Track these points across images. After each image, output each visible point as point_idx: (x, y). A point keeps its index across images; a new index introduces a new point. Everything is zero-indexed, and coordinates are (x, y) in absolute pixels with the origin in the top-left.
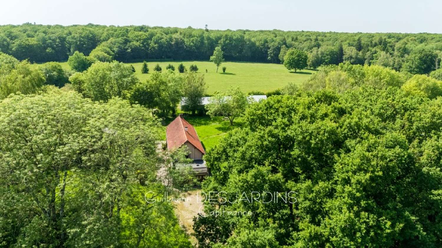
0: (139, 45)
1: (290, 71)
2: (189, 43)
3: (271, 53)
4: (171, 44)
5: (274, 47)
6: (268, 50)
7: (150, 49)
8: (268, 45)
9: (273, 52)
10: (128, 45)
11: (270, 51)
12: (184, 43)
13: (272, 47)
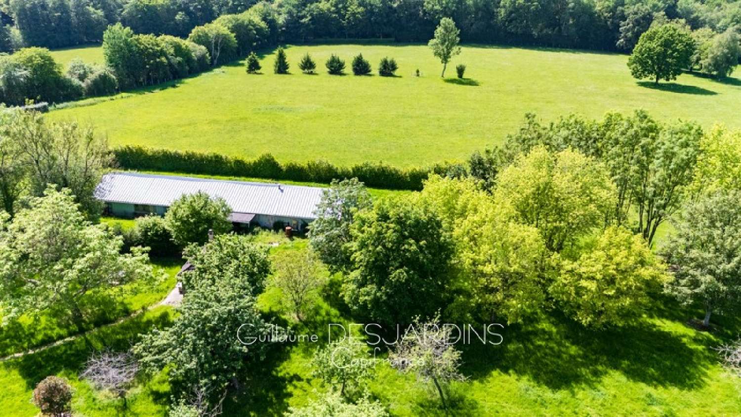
0: (329, 10)
1: (638, 80)
2: (430, 6)
3: (628, 30)
4: (391, 7)
5: (637, 17)
6: (622, 23)
7: (348, 19)
8: (623, 11)
9: (634, 27)
10: (307, 9)
11: (624, 26)
12: (423, 6)
13: (631, 16)
